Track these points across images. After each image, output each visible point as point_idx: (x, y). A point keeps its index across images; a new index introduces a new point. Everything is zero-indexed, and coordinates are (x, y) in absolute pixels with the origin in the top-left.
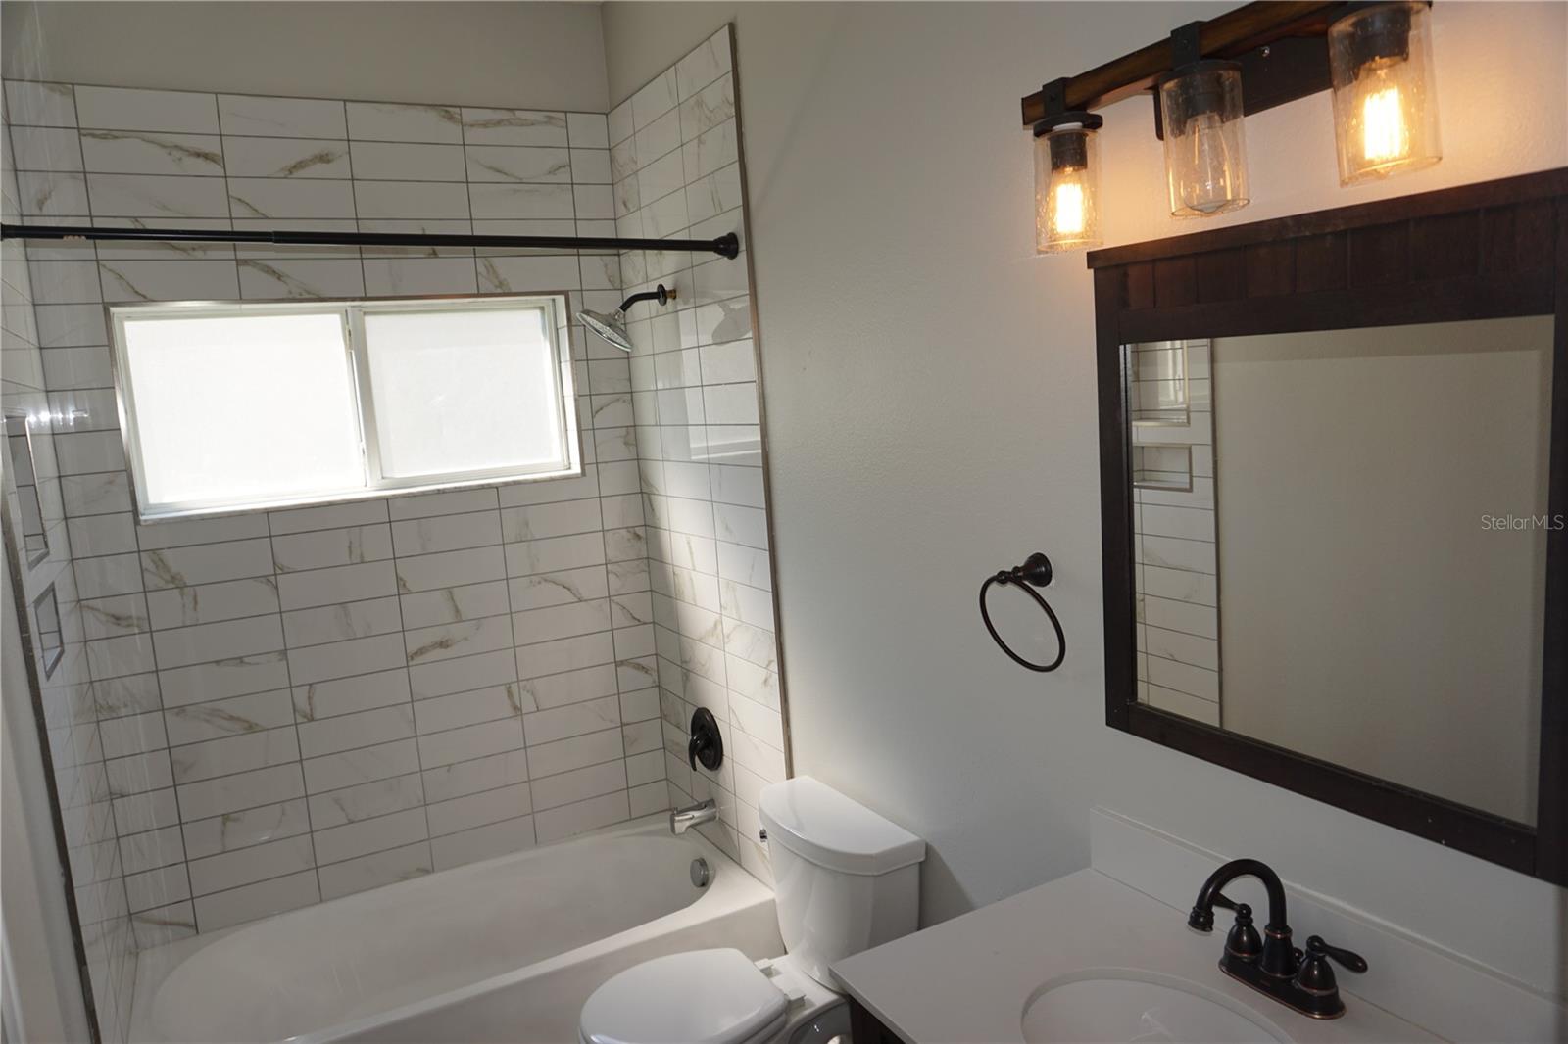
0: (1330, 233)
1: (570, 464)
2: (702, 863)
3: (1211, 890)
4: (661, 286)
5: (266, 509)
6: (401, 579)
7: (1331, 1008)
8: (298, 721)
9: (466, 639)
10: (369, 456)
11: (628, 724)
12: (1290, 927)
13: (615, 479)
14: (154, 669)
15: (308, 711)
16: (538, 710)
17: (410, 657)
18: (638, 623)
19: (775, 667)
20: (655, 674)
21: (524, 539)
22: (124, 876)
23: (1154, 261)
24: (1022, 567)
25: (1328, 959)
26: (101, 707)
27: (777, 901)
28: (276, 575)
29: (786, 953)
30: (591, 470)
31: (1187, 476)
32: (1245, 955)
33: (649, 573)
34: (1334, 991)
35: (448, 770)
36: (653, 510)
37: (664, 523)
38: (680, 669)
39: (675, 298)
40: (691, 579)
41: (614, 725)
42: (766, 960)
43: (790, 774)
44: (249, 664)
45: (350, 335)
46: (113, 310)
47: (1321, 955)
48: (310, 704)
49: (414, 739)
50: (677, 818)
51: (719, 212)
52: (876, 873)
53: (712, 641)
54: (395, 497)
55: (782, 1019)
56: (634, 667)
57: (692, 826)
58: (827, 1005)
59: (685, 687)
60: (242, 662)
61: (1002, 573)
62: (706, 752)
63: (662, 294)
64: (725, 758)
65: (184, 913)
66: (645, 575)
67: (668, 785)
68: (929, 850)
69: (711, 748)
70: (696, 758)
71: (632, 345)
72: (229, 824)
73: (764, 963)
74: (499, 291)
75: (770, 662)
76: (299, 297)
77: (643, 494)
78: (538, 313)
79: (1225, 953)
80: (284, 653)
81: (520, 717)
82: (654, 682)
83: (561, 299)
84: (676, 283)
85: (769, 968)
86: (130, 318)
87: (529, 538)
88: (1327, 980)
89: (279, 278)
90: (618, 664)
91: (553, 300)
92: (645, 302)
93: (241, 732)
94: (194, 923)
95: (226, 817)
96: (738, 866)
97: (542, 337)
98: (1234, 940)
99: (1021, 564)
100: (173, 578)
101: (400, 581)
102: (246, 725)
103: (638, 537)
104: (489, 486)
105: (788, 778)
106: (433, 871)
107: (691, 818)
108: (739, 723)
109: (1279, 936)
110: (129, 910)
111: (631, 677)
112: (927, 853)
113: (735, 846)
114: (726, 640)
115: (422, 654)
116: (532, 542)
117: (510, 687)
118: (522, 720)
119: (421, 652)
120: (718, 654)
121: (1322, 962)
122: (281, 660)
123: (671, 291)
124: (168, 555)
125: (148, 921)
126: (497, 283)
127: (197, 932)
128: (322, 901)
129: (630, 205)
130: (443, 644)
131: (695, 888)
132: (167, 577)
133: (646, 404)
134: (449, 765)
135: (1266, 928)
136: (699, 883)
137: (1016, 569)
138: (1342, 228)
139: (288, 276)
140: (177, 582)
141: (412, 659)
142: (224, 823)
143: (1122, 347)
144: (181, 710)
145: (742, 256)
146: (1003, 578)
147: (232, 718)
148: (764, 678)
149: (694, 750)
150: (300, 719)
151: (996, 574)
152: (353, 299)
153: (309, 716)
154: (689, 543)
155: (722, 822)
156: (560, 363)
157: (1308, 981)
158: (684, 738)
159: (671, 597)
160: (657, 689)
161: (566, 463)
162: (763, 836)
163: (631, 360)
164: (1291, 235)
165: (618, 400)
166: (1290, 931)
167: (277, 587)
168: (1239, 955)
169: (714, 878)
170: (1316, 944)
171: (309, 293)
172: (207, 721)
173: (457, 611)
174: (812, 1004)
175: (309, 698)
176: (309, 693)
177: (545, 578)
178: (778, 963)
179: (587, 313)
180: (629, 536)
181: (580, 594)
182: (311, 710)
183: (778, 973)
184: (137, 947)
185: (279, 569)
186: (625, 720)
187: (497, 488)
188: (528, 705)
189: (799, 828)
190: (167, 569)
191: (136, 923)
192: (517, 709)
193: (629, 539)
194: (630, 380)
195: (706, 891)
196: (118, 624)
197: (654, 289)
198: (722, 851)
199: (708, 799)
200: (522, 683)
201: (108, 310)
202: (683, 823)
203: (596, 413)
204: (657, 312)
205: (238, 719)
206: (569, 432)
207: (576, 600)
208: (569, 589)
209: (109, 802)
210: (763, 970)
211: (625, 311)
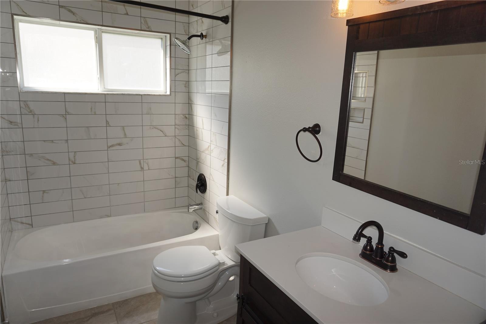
0: (433, 12)
1: (166, 91)
2: (197, 222)
3: (360, 230)
4: (202, 34)
5: (64, 92)
6: (108, 121)
7: (393, 269)
8: (70, 163)
9: (127, 143)
10: (100, 79)
11: (177, 177)
12: (384, 244)
13: (181, 98)
14: (23, 141)
15: (74, 161)
16: (149, 170)
17: (109, 147)
18: (183, 145)
19: (226, 161)
20: (187, 162)
21: (149, 113)
22: (9, 206)
23: (370, 22)
24: (312, 127)
25: (395, 254)
26: (4, 150)
27: (219, 235)
28: (66, 115)
29: (220, 249)
30: (173, 94)
31: (362, 118)
32: (368, 252)
33: (189, 130)
34: (395, 264)
35: (118, 185)
36: (192, 109)
37: (195, 114)
38: (195, 161)
39: (206, 38)
40: (202, 132)
41: (172, 177)
42: (214, 250)
43: (228, 194)
44: (55, 143)
45: (97, 38)
46: (15, 17)
47: (393, 253)
48: (74, 158)
49: (108, 174)
50: (190, 207)
51: (224, 8)
52: (252, 225)
53: (207, 152)
54: (108, 94)
55: (217, 267)
56: (181, 160)
57: (193, 210)
58: (231, 265)
59: (197, 166)
60: (53, 142)
61: (304, 128)
62: (201, 187)
63: (202, 36)
64: (207, 190)
65: (28, 220)
66: (187, 130)
67: (188, 199)
68: (269, 220)
69: (203, 186)
70: (198, 189)
71: (190, 51)
72: (45, 194)
73: (213, 251)
74: (148, 30)
75: (225, 159)
76: (80, 22)
77: (189, 104)
78: (160, 40)
79: (362, 252)
80: (67, 141)
81: (143, 171)
82: (187, 165)
83: (168, 36)
84: (207, 33)
85: (215, 253)
86: (21, 21)
87: (151, 114)
88: (394, 260)
89: (74, 14)
90: (176, 158)
91: (166, 36)
92: (196, 38)
93: (51, 165)
94: (31, 224)
95: (44, 192)
96: (208, 224)
97: (161, 48)
98: (365, 248)
99: (311, 126)
100: (31, 111)
101: (107, 122)
102: (53, 162)
103: (186, 118)
104: (139, 95)
105: (226, 196)
106: (111, 216)
107: (194, 208)
108: (213, 179)
109: (380, 246)
110: (10, 218)
111: (180, 163)
112: (268, 221)
113: (207, 217)
114: (211, 152)
115: (113, 146)
116: (152, 115)
117: (140, 161)
118: (143, 172)
119: (112, 146)
120: (208, 157)
121: (393, 254)
122: (65, 143)
123: (205, 35)
124: (29, 103)
125: (15, 221)
126: (147, 27)
127: (32, 227)
128: (74, 222)
129: (194, 6)
130: (120, 144)
131: (193, 230)
132: (29, 111)
133: (193, 73)
134: (119, 184)
135: (376, 244)
136: (195, 228)
137: (309, 128)
138: (437, 9)
139: (76, 14)
140: (32, 113)
141: (109, 148)
142: (43, 193)
143: (354, 53)
144: (31, 155)
145: (230, 24)
146: (305, 130)
147: (48, 160)
148: (222, 164)
149: (197, 187)
150: (71, 163)
151: (302, 128)
152: (98, 25)
153: (74, 162)
154: (202, 120)
155: (204, 210)
156: (166, 57)
157: (387, 261)
158: (195, 183)
159: (195, 138)
160: (188, 167)
161: (165, 91)
162: (217, 212)
163: (190, 59)
164: (419, 12)
165: (184, 72)
166: (384, 245)
167: (66, 119)
168: (366, 252)
169: (199, 227)
170: (392, 250)
171: (83, 21)
172: (40, 160)
173: (125, 134)
174: (227, 264)
175: (74, 156)
176: (74, 155)
177: (155, 127)
178: (218, 252)
179: (177, 38)
180: (183, 117)
181: (166, 134)
182: (75, 160)
183: (217, 255)
184: (12, 229)
185: (67, 113)
186: (176, 176)
187: (142, 95)
188: (146, 167)
189: (228, 209)
190: (29, 108)
191: (13, 222)
192: (142, 168)
193: (183, 118)
194: (188, 66)
195: (196, 231)
196: (11, 124)
197: (199, 34)
198: (203, 219)
199: (200, 203)
200: (144, 160)
201: (13, 16)
202: (192, 209)
203: (177, 75)
204: (200, 43)
205: (50, 160)
206: (167, 81)
207: (164, 136)
208: (162, 132)
209: (5, 182)
210: (213, 253)
211: (189, 40)
